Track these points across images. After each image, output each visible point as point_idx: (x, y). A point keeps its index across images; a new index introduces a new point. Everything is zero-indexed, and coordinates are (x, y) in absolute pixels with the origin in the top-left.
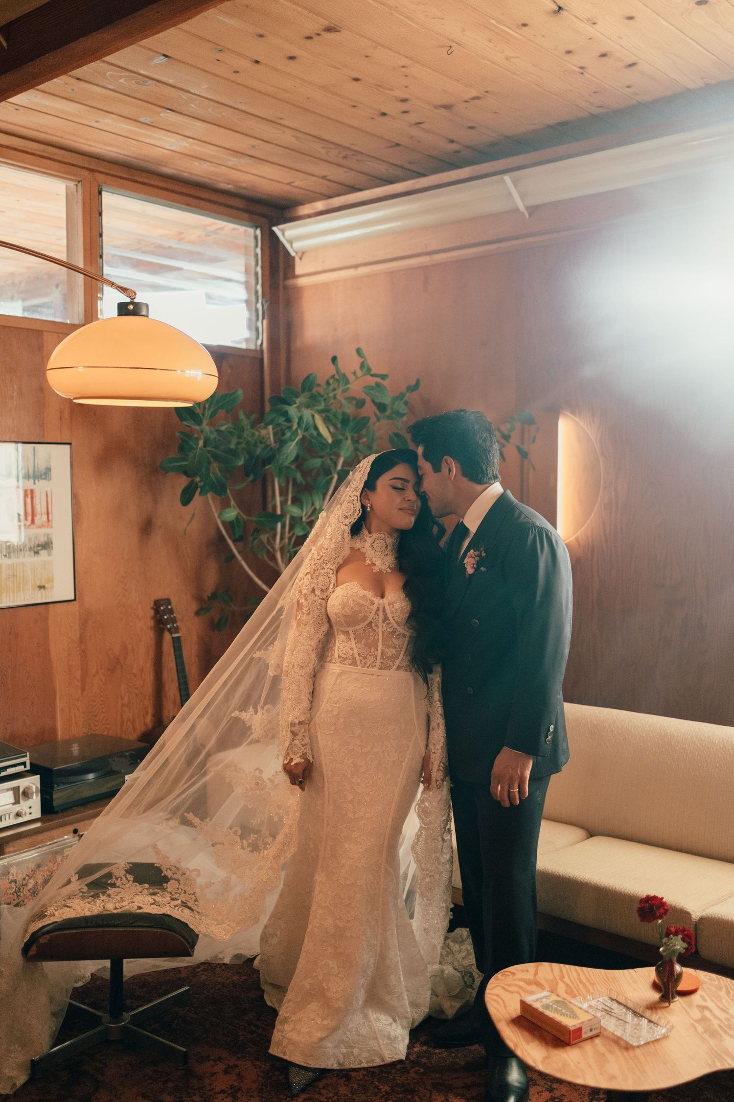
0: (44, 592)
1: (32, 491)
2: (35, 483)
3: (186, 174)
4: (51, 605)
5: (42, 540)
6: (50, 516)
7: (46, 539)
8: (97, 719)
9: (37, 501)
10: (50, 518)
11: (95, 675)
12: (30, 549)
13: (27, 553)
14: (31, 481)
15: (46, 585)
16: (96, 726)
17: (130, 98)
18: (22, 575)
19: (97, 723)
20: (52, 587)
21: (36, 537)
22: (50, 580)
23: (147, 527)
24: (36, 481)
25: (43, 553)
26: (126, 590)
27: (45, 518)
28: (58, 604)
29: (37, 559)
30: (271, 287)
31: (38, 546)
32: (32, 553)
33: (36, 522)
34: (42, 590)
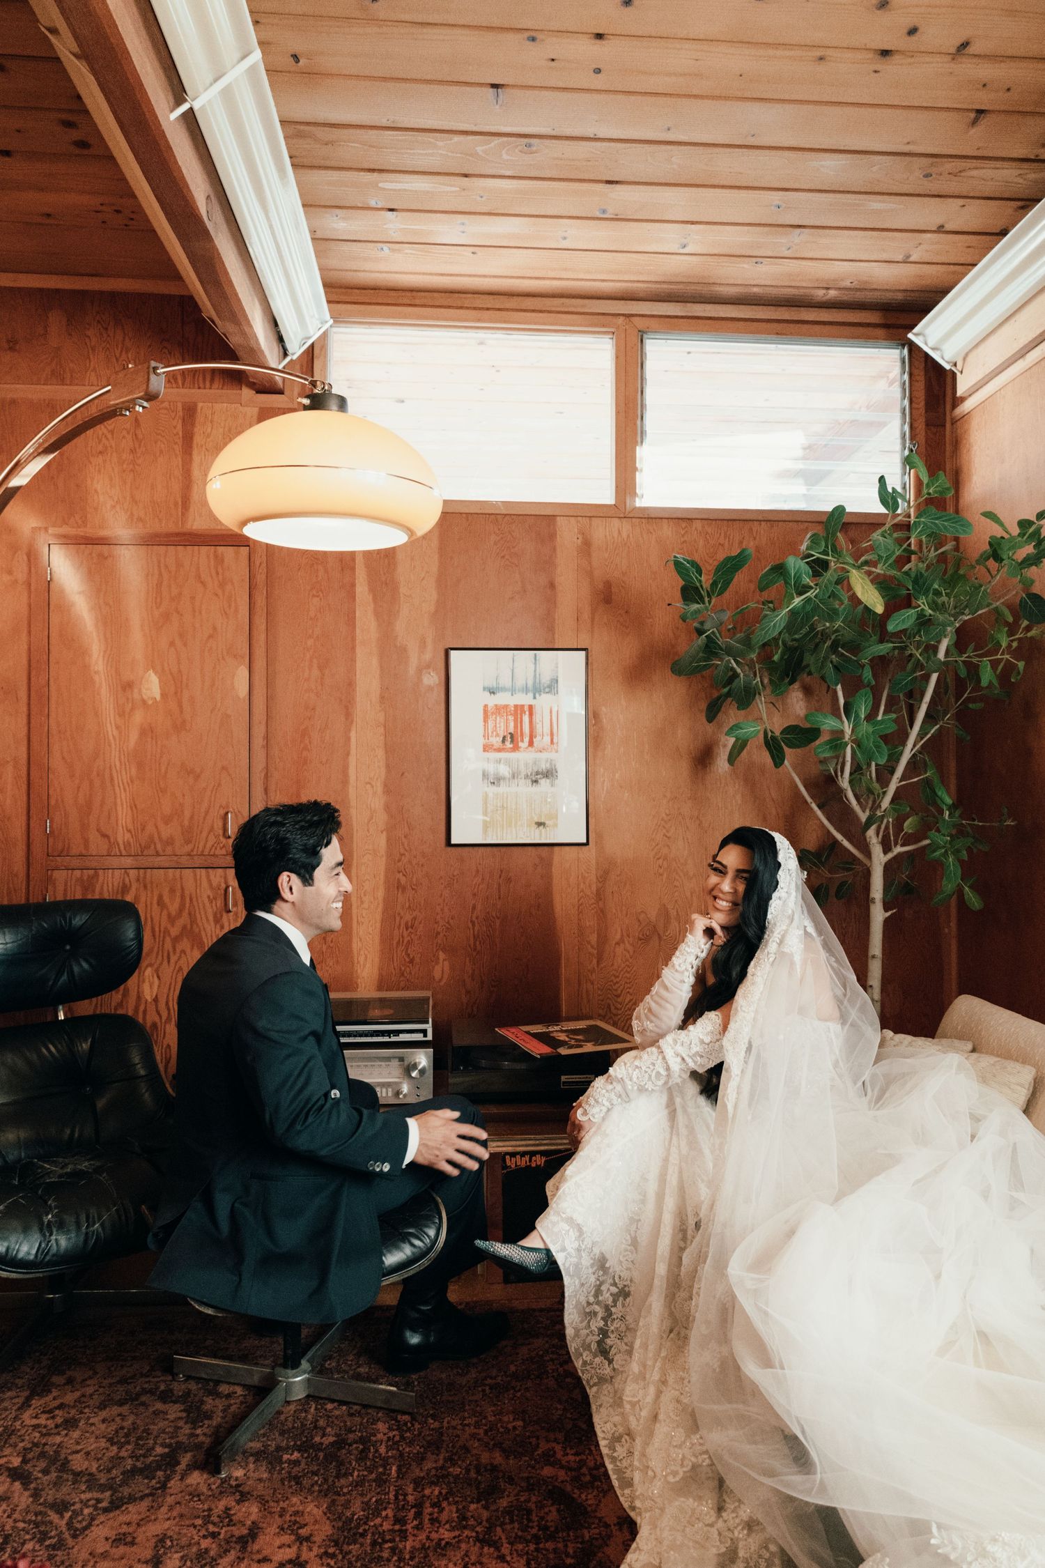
0: (543, 830)
1: (531, 707)
2: (535, 698)
3: (755, 290)
4: (556, 848)
5: (544, 766)
6: (555, 737)
7: (548, 765)
8: (619, 1000)
9: (537, 718)
10: (555, 741)
11: (617, 943)
12: (527, 777)
13: (522, 782)
14: (531, 695)
15: (547, 822)
16: (616, 1008)
17: (545, 183)
18: (514, 807)
19: (619, 1006)
20: (556, 825)
21: (535, 763)
22: (554, 816)
23: (703, 758)
24: (537, 695)
25: (544, 783)
26: (669, 838)
27: (547, 739)
28: (567, 848)
29: (535, 789)
30: (928, 424)
31: (537, 773)
32: (529, 782)
33: (535, 744)
34: (541, 827)
